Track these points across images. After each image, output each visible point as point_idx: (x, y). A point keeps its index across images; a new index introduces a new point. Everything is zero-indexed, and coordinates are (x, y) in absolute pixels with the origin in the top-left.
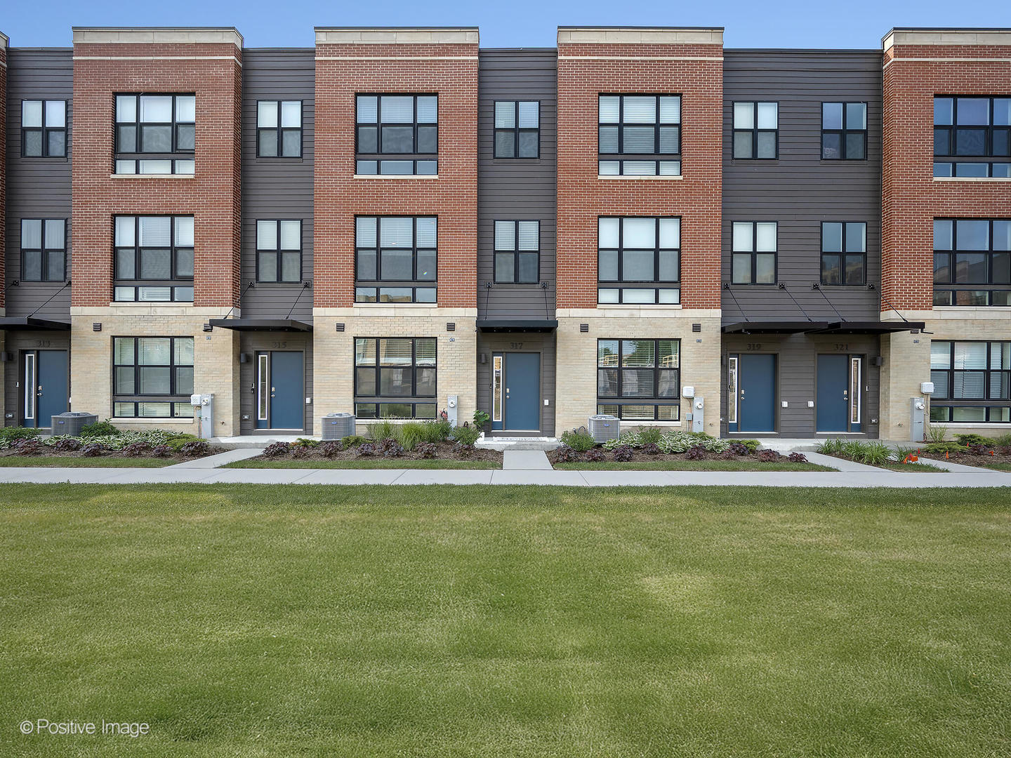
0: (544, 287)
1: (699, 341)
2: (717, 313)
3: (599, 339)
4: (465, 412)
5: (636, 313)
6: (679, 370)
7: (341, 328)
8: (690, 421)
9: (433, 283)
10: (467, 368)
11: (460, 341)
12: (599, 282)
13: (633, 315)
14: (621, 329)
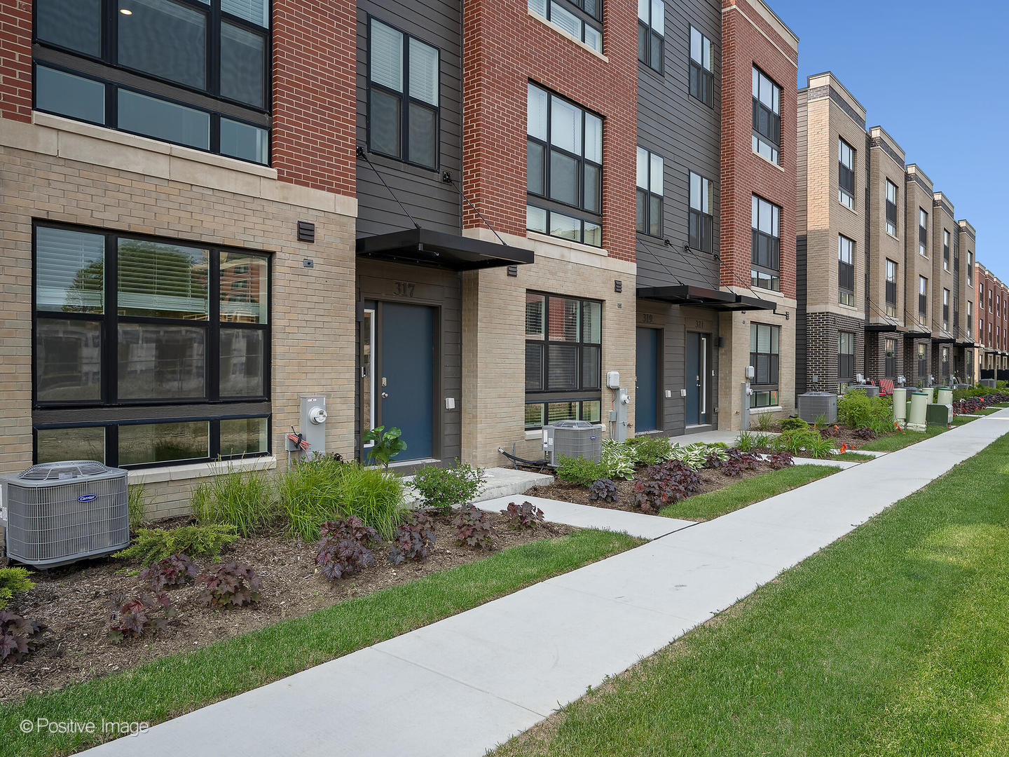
0: (447, 183)
1: (620, 306)
4: (334, 432)
5: (567, 254)
6: (599, 347)
8: (614, 423)
10: (337, 331)
11: (323, 268)
12: (527, 191)
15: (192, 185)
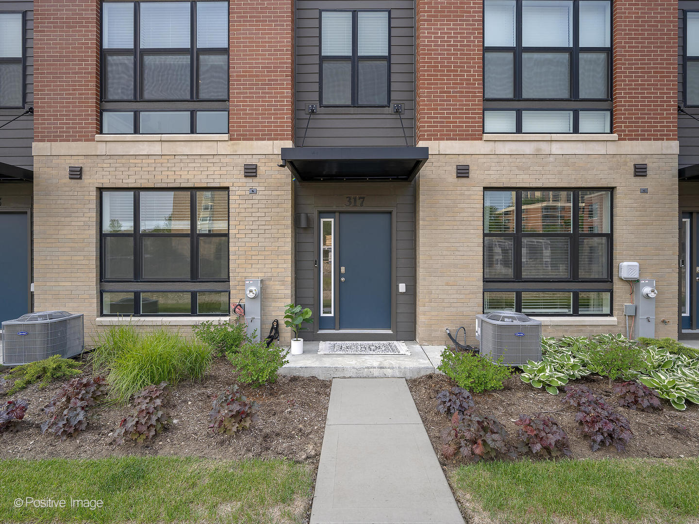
0: (397, 112)
1: (644, 191)
2: (673, 147)
3: (485, 189)
4: (274, 304)
5: (545, 148)
6: (610, 237)
7: (76, 174)
8: (633, 317)
9: (222, 103)
10: (276, 235)
11: (265, 193)
12: (486, 100)
13: (538, 150)
14: (521, 172)
15: (175, 155)
